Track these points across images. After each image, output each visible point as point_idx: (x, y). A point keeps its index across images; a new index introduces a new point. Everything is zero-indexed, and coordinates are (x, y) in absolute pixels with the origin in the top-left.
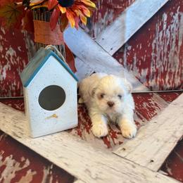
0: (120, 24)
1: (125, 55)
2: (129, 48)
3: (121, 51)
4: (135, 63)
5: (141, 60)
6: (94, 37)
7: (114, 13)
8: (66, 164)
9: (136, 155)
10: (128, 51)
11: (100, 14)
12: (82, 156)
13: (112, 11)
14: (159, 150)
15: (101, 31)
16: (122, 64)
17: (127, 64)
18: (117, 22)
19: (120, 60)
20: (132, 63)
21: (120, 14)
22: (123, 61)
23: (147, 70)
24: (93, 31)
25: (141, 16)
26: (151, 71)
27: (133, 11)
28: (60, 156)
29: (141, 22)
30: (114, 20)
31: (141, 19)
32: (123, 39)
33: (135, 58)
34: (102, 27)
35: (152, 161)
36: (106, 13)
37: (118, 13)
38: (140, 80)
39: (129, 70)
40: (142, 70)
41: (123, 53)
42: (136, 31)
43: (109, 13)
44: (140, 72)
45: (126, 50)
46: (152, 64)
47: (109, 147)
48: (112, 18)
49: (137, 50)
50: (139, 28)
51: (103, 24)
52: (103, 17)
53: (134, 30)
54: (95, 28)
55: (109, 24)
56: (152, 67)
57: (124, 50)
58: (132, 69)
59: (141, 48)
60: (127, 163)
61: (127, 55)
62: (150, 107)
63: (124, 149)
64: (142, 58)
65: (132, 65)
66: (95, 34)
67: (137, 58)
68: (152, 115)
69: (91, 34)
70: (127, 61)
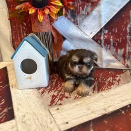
0: (97, 13)
1: (102, 38)
2: (106, 32)
3: (99, 34)
4: (112, 44)
6: (77, 24)
7: (91, 5)
8: (18, 109)
10: (105, 34)
11: (81, 8)
12: (30, 107)
13: (90, 4)
14: (81, 117)
15: (83, 20)
16: (100, 44)
17: (105, 45)
18: (94, 13)
19: (99, 42)
21: (96, 6)
22: (101, 42)
23: (123, 50)
24: (77, 21)
25: (114, 6)
26: (127, 51)
27: (107, 2)
29: (115, 10)
30: (91, 11)
31: (115, 8)
32: (101, 26)
33: (112, 40)
34: (83, 17)
35: (67, 123)
36: (85, 7)
37: (95, 5)
38: (116, 58)
39: (106, 49)
40: (119, 50)
41: (101, 36)
42: (111, 18)
43: (87, 6)
44: (117, 51)
45: (103, 34)
46: (127, 45)
47: (50, 105)
48: (90, 10)
51: (83, 15)
52: (83, 9)
53: (109, 17)
54: (78, 19)
55: (88, 14)
56: (128, 48)
57: (101, 34)
58: (109, 49)
59: (116, 31)
60: (50, 119)
61: (104, 37)
62: (111, 82)
63: (58, 109)
64: (118, 40)
65: (109, 46)
66: (78, 23)
67: (113, 40)
68: (106, 88)
69: (76, 23)
70: (104, 42)
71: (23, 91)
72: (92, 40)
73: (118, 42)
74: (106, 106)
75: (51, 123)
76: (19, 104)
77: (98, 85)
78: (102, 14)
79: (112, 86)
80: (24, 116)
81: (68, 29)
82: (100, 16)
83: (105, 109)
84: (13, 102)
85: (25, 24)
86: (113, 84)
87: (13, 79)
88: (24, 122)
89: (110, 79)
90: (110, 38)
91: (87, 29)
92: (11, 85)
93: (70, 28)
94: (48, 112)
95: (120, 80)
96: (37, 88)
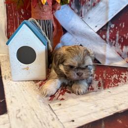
0: (105, 5)
2: (113, 26)
3: (105, 28)
4: (117, 39)
5: (124, 37)
6: (81, 16)
8: (11, 102)
9: (65, 111)
10: (111, 29)
12: (26, 100)
14: (89, 114)
15: (88, 11)
16: (105, 39)
17: (110, 41)
18: (102, 4)
19: (104, 36)
20: (115, 39)
22: (106, 37)
28: (14, 96)
29: (124, 3)
32: (107, 19)
33: (117, 35)
34: (89, 8)
35: (73, 121)
38: (121, 56)
39: (111, 45)
40: (124, 47)
41: (106, 30)
44: (122, 48)
45: (109, 28)
47: (50, 100)
49: (120, 28)
50: (122, 9)
51: (89, 5)
54: (83, 9)
55: (94, 5)
57: (107, 28)
58: (114, 45)
59: (124, 26)
60: (51, 115)
61: (110, 32)
62: (117, 79)
63: (60, 105)
64: (125, 35)
65: (114, 42)
66: (83, 14)
67: (119, 35)
68: (113, 85)
69: (80, 14)
70: (110, 37)
71: (18, 83)
72: (97, 35)
73: (124, 38)
74: (117, 104)
75: (53, 120)
76: (13, 97)
77: (103, 82)
78: (110, 6)
79: (119, 83)
80: (19, 111)
81: (71, 20)
82: (107, 8)
83: (115, 107)
84: (6, 94)
85: (23, 13)
86: (119, 81)
87: (6, 70)
88: (19, 117)
89: (116, 76)
90: (116, 34)
91: (91, 21)
92: (3, 76)
93: (73, 19)
94: (48, 107)
95: (126, 77)
96: (34, 81)
